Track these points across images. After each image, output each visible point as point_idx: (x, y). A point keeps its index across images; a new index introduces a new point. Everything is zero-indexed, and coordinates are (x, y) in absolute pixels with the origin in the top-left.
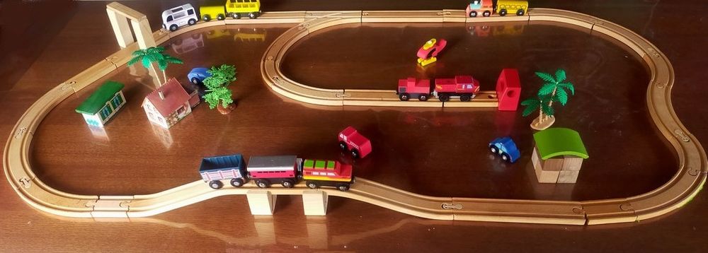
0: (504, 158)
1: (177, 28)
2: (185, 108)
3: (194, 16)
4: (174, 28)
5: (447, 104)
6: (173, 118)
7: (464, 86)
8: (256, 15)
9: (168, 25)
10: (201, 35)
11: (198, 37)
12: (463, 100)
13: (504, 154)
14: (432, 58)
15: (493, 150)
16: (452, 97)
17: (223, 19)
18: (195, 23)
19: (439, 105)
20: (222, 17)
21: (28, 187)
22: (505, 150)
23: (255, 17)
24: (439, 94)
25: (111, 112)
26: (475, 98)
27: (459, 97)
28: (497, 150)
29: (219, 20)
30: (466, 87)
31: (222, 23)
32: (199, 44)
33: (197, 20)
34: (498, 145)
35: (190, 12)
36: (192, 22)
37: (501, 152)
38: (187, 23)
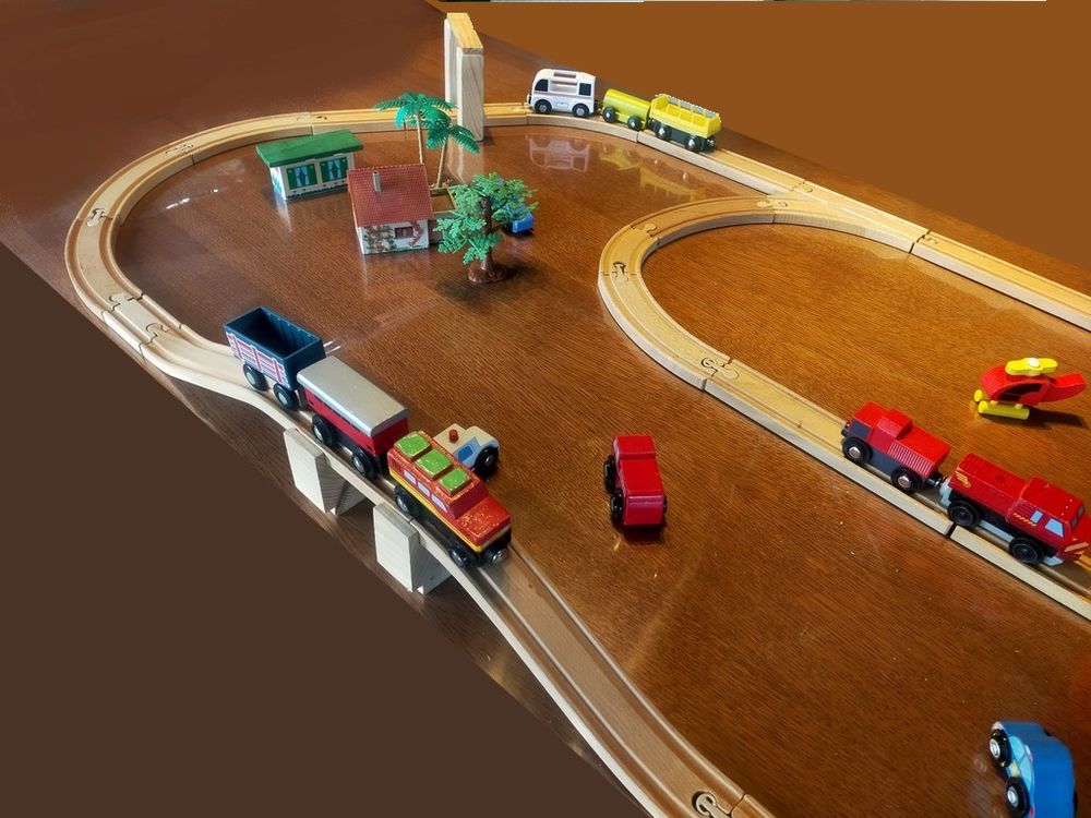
0: (1012, 797)
1: (550, 110)
2: (415, 233)
3: (589, 102)
4: (543, 107)
5: (961, 535)
6: (380, 239)
7: (1037, 516)
8: (702, 146)
9: (536, 96)
10: (588, 146)
11: (582, 147)
12: (1013, 551)
13: (1018, 784)
14: (1018, 406)
15: (995, 748)
16: (988, 526)
17: (638, 128)
18: (587, 115)
19: (941, 523)
20: (638, 124)
21: (93, 224)
22: (1028, 777)
23: (696, 150)
24: (955, 496)
25: (314, 181)
26: (1055, 567)
27: (1010, 538)
28: (1007, 755)
29: (630, 127)
30: (1044, 520)
31: (632, 135)
32: (579, 161)
33: (591, 111)
34: (1019, 748)
35: (585, 90)
36: (580, 111)
37: (1013, 770)
38: (570, 109)
